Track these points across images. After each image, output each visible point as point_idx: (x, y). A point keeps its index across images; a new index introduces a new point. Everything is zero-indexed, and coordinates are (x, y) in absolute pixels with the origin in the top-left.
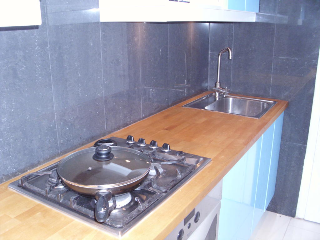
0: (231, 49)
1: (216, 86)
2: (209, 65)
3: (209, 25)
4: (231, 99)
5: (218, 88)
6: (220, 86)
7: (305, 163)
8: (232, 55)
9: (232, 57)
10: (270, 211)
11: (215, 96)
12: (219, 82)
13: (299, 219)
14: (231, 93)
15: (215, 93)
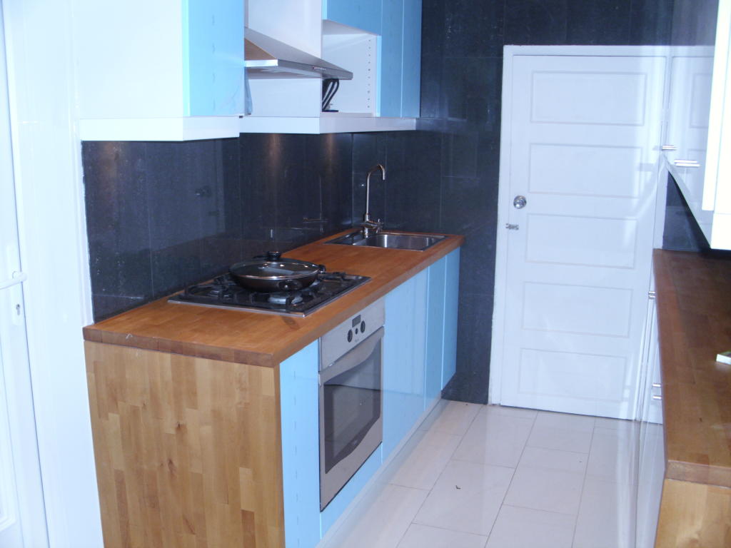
0: (384, 167)
1: (364, 219)
2: (353, 190)
3: (352, 136)
4: (386, 236)
5: (367, 222)
6: (370, 218)
7: (493, 321)
8: (386, 175)
9: (386, 178)
10: (451, 398)
11: (364, 233)
12: (369, 214)
13: (494, 405)
14: (385, 230)
15: (364, 230)
